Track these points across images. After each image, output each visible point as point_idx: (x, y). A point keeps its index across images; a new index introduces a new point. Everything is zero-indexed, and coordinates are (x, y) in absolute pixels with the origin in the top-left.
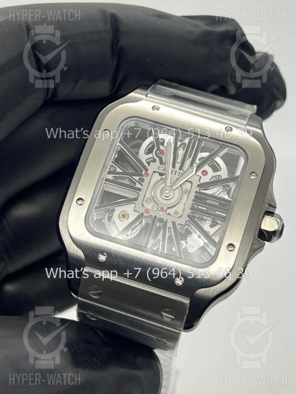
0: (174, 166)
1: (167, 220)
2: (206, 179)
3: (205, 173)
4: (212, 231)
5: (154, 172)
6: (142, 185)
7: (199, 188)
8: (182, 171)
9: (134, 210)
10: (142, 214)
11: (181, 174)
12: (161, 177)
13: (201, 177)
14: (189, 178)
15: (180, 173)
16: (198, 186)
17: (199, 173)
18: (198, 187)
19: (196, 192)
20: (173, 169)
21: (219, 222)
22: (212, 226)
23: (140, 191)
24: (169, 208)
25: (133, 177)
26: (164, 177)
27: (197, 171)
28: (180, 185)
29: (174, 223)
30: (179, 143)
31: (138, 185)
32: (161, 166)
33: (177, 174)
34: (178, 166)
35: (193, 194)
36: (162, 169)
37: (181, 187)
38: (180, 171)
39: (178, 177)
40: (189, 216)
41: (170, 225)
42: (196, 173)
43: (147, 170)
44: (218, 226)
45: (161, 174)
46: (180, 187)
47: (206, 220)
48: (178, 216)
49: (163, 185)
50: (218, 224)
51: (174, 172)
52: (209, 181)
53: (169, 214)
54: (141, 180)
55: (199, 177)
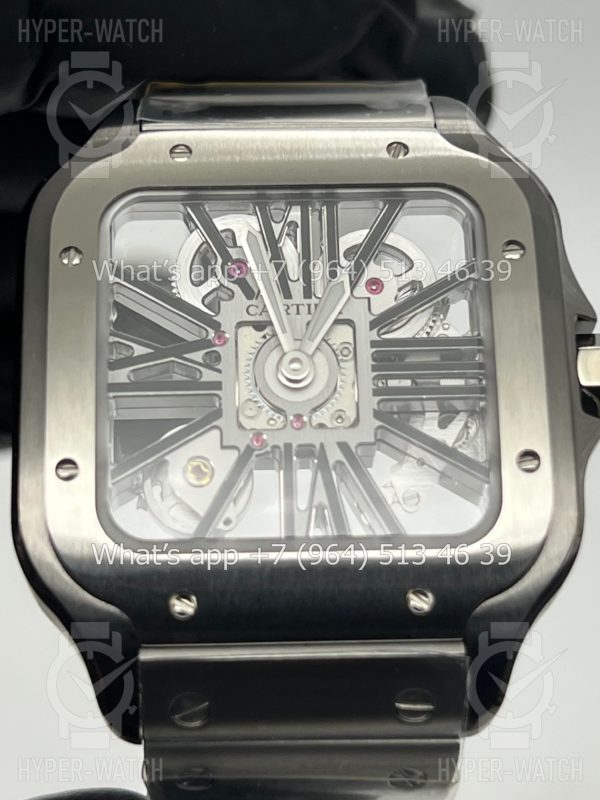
0: (287, 294)
1: (322, 445)
2: (383, 302)
3: (376, 285)
4: (448, 436)
5: (240, 324)
6: (219, 371)
7: (376, 330)
8: (314, 301)
9: (223, 447)
10: (249, 450)
11: (313, 307)
12: (263, 333)
13: (369, 299)
14: (340, 313)
15: (309, 306)
16: (373, 325)
17: (361, 290)
18: (371, 329)
19: (374, 344)
20: (289, 302)
21: (459, 405)
22: (443, 424)
23: (220, 388)
24: (315, 410)
25: (186, 356)
26: (267, 331)
27: (353, 285)
28: (323, 339)
29: (344, 447)
30: (277, 228)
31: (208, 376)
32: (254, 302)
33: (304, 310)
34: (297, 289)
35: (366, 353)
36: (259, 311)
37: (326, 342)
38: (308, 301)
39: (309, 317)
40: (377, 414)
41: (335, 455)
42: (352, 292)
43: (216, 326)
44: (459, 417)
45: (259, 326)
46: (324, 343)
47: (423, 413)
48: (347, 424)
49: (275, 355)
50: (458, 412)
51: (293, 310)
52: (394, 303)
53: (322, 426)
54: (213, 360)
55: (366, 301)
